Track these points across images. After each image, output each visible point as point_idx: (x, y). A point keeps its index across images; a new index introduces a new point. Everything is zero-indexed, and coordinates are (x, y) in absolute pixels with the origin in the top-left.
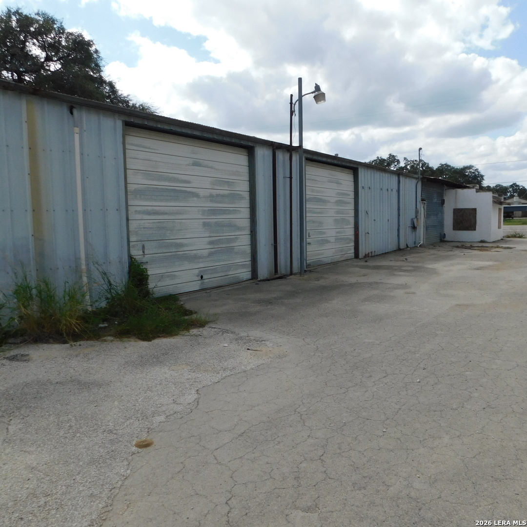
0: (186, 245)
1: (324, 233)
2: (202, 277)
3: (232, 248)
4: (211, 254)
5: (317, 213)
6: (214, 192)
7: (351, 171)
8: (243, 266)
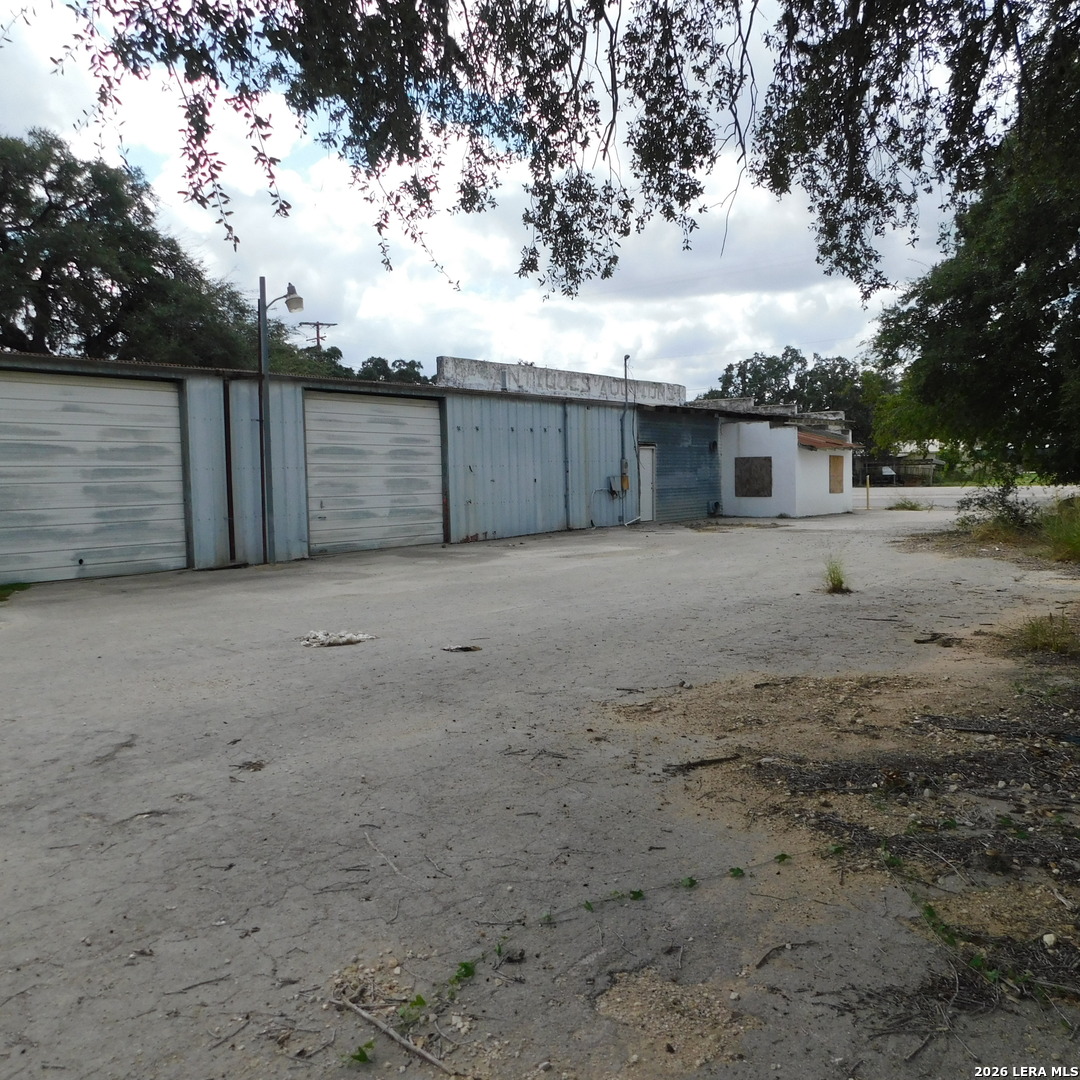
0: (51, 518)
1: (361, 502)
2: (81, 562)
3: (144, 524)
4: (98, 531)
5: (343, 471)
6: (105, 446)
7: (435, 404)
8: (169, 549)
